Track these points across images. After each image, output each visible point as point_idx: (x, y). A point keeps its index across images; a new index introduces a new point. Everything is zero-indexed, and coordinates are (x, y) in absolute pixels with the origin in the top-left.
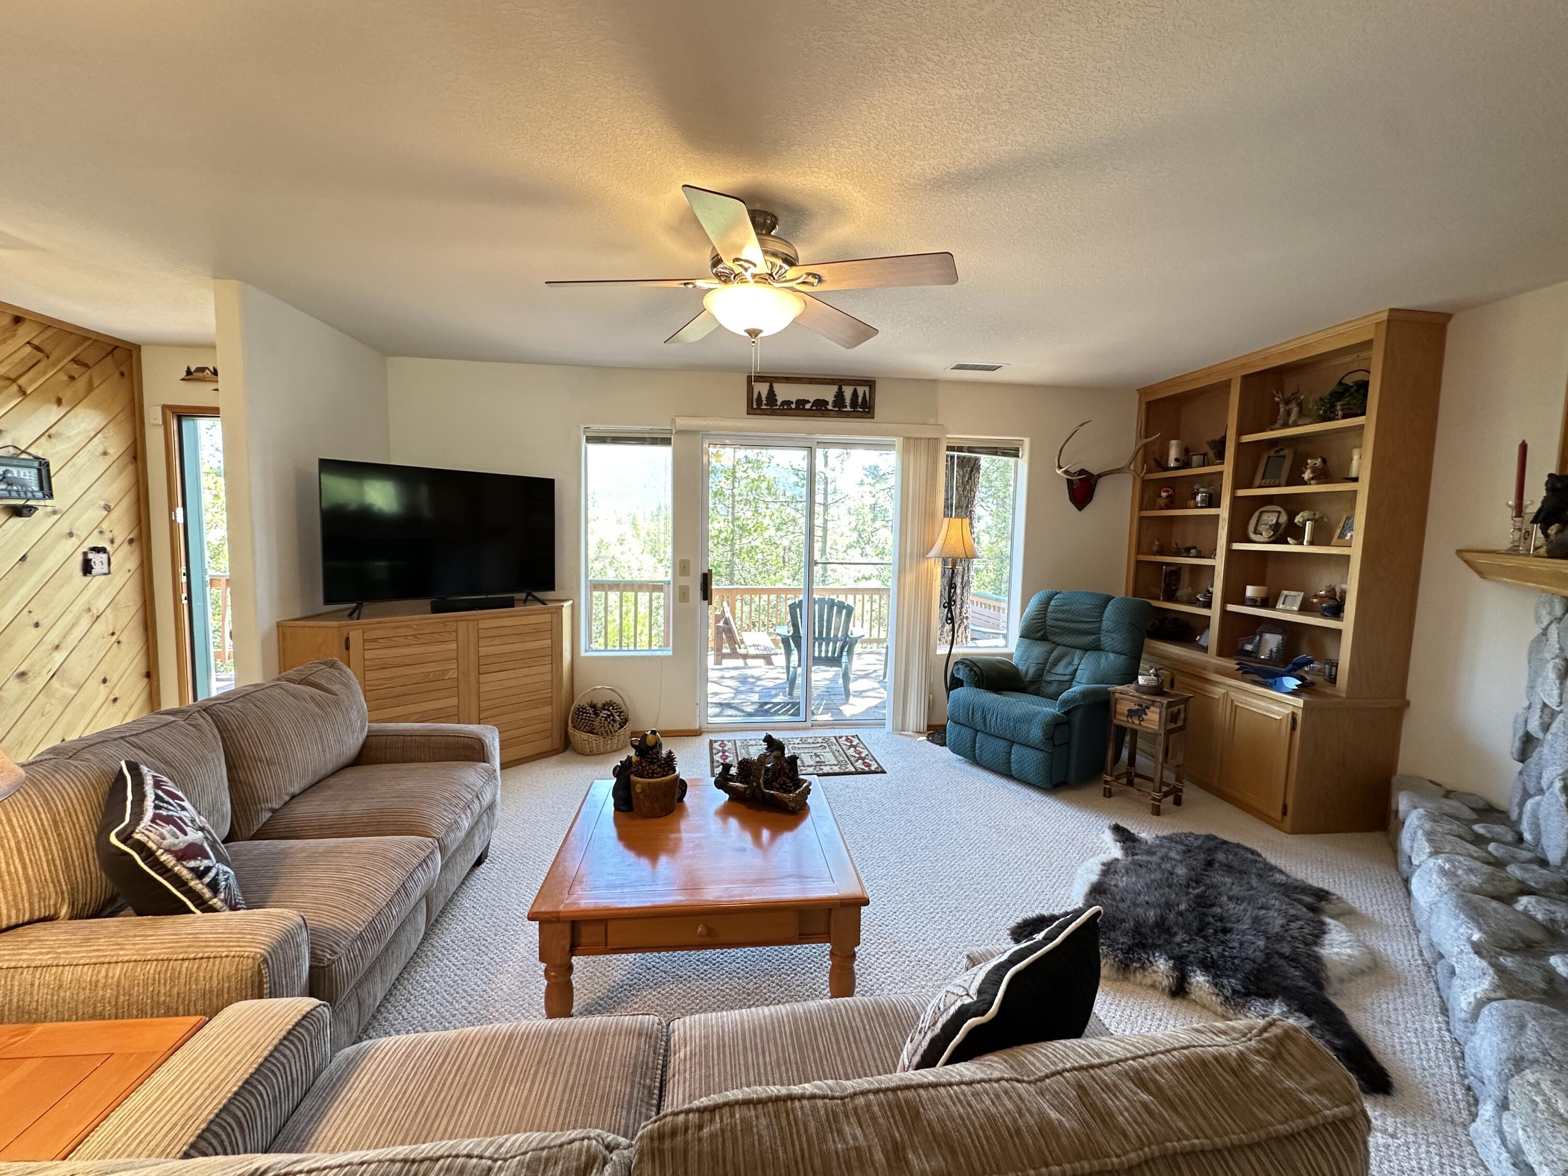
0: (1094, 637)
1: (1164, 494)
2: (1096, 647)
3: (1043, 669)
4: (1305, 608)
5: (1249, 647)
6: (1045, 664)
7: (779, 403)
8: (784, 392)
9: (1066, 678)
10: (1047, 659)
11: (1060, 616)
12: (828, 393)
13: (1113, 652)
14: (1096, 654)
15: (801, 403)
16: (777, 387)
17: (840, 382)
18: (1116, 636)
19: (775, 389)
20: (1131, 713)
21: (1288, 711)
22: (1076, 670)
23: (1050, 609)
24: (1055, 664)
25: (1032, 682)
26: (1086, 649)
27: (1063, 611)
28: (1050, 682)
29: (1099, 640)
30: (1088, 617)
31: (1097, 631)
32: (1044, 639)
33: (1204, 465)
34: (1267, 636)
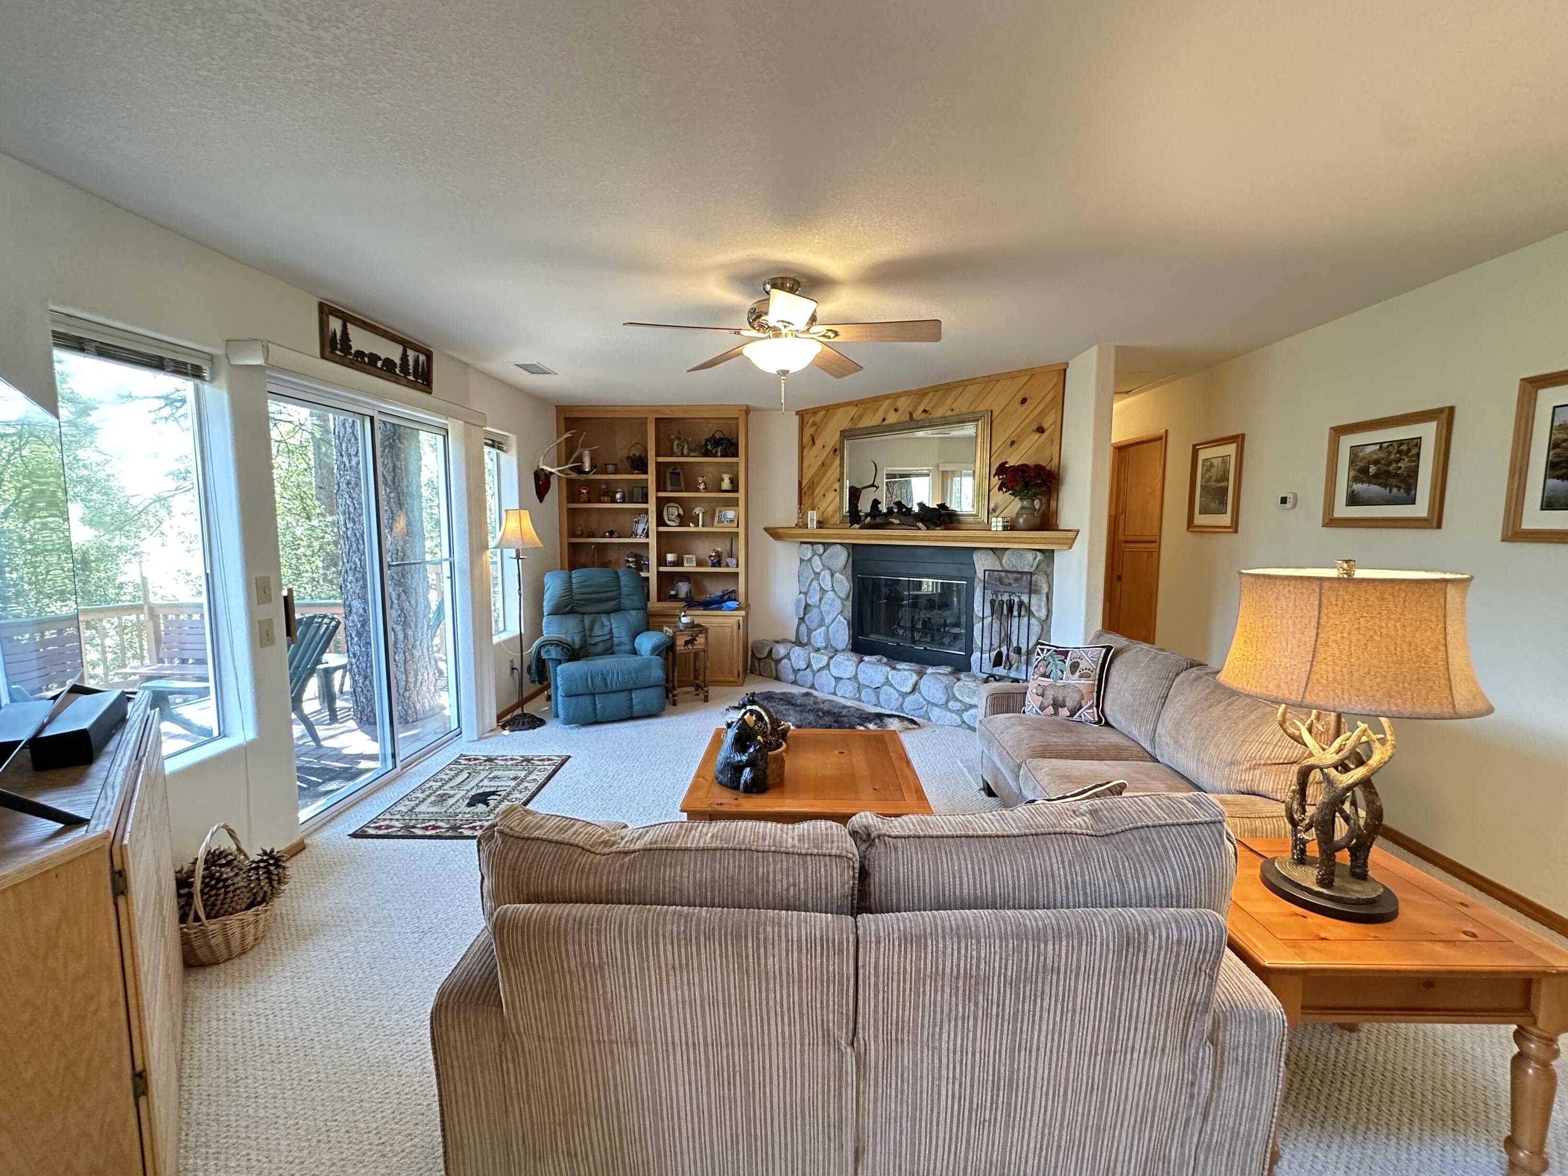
0: (615, 602)
1: (584, 491)
2: (618, 609)
3: (585, 636)
4: (700, 563)
5: (673, 593)
6: (584, 631)
7: (353, 352)
8: (361, 340)
9: (607, 637)
10: (584, 627)
11: (585, 590)
12: (393, 352)
13: (634, 609)
14: (620, 614)
15: (374, 358)
16: (352, 329)
17: (406, 344)
18: (634, 597)
19: (349, 331)
20: (687, 643)
21: (736, 619)
22: (611, 629)
23: (574, 586)
24: (591, 630)
25: (581, 648)
26: (608, 613)
27: (587, 586)
28: (596, 644)
29: (620, 603)
30: (610, 587)
31: (618, 597)
32: (571, 612)
33: (615, 473)
34: (680, 584)
